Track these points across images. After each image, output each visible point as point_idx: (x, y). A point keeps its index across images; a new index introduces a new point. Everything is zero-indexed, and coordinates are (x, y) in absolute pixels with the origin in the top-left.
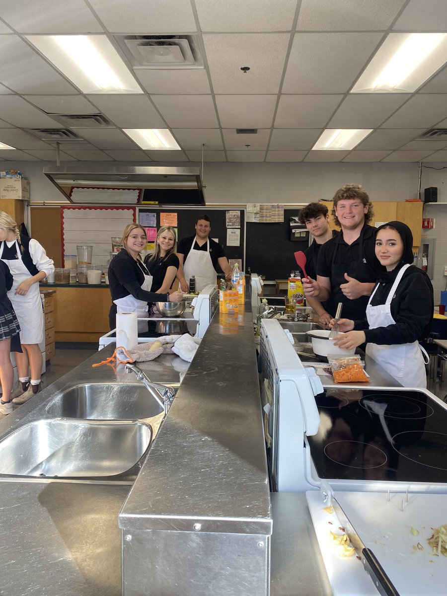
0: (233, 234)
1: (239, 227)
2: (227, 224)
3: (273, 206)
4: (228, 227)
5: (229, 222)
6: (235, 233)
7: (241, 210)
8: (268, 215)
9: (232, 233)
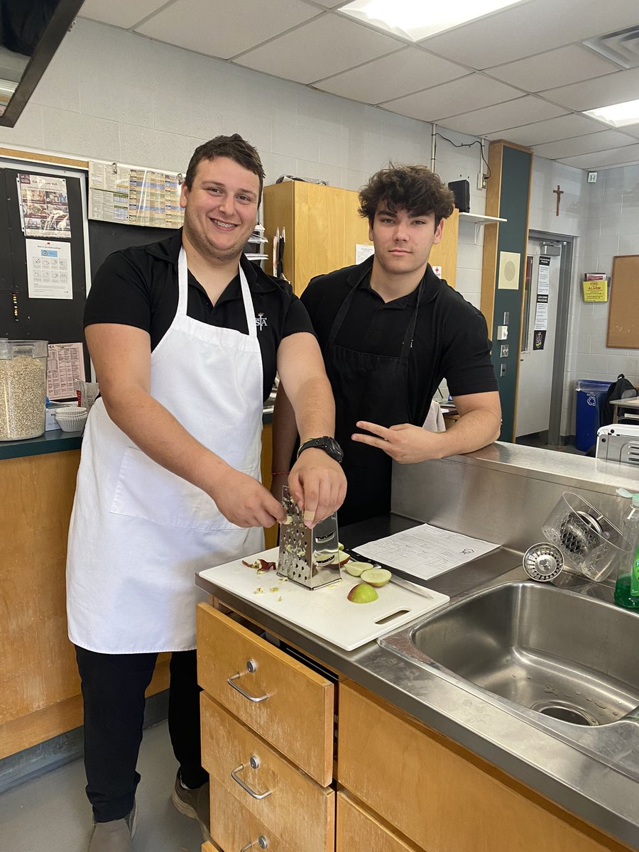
0: (48, 258)
1: (68, 235)
2: (24, 222)
3: (167, 176)
4: (28, 232)
5: (30, 216)
6: (54, 254)
7: (68, 179)
8: (158, 205)
9: (45, 253)
